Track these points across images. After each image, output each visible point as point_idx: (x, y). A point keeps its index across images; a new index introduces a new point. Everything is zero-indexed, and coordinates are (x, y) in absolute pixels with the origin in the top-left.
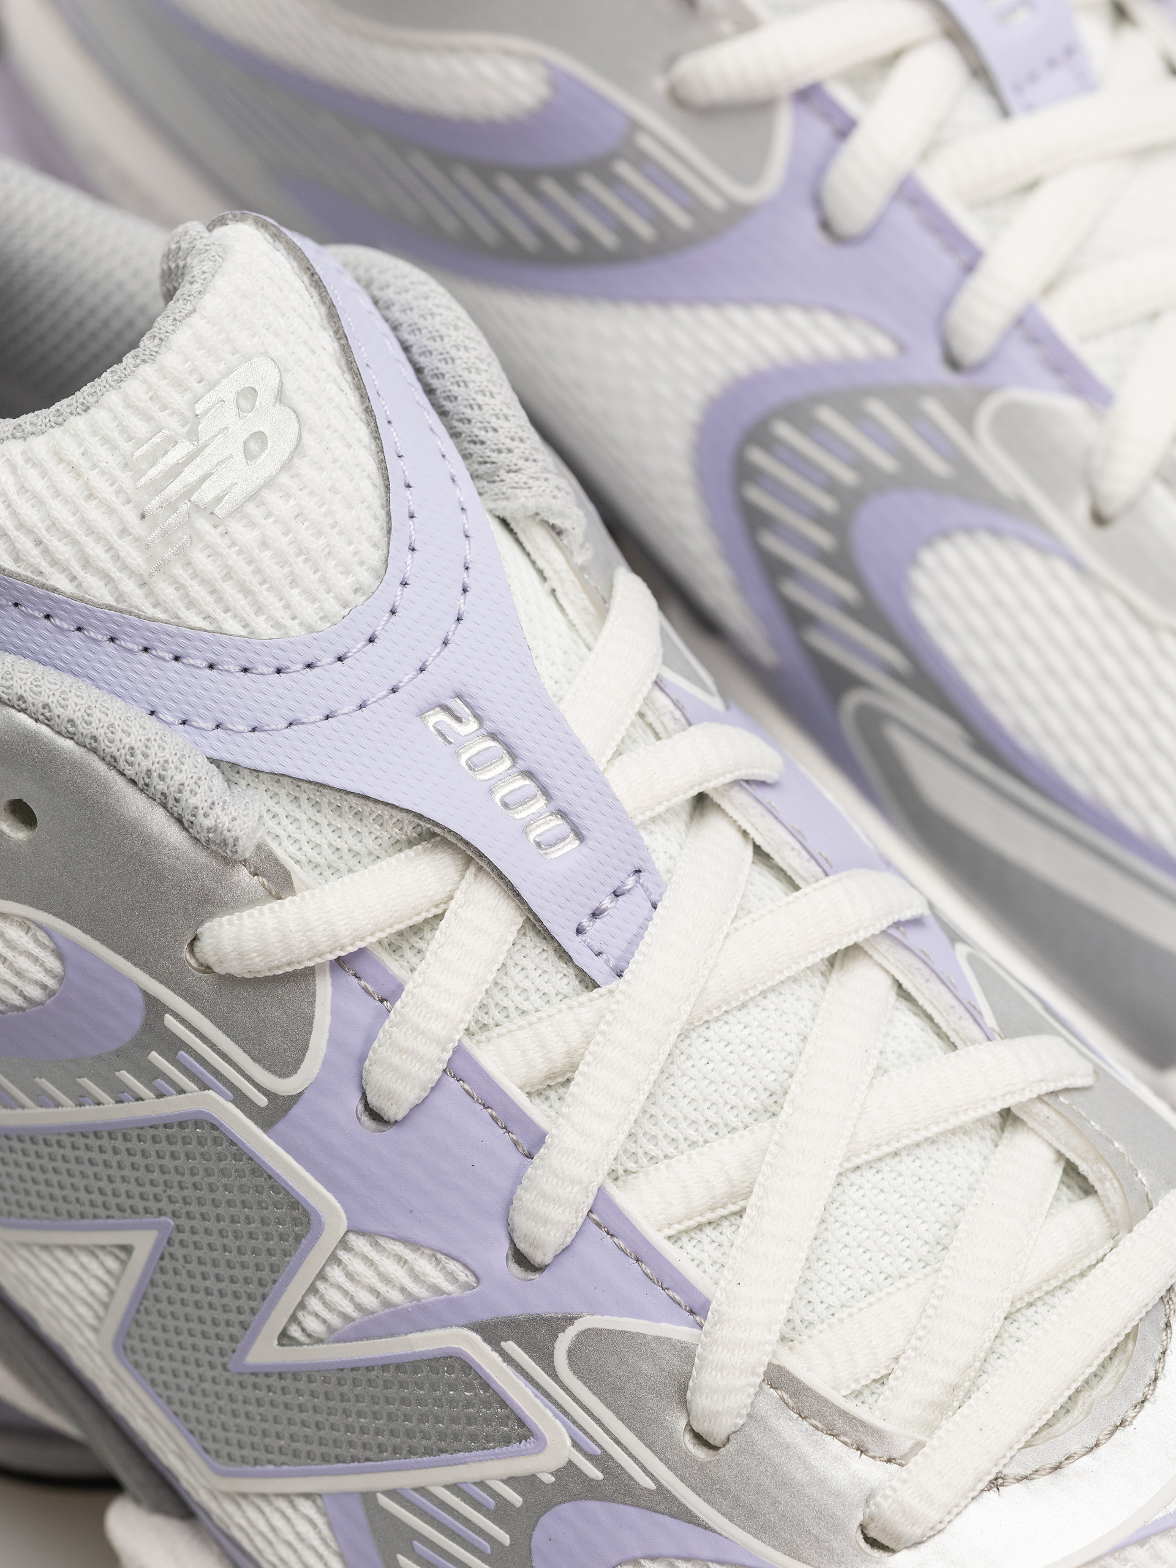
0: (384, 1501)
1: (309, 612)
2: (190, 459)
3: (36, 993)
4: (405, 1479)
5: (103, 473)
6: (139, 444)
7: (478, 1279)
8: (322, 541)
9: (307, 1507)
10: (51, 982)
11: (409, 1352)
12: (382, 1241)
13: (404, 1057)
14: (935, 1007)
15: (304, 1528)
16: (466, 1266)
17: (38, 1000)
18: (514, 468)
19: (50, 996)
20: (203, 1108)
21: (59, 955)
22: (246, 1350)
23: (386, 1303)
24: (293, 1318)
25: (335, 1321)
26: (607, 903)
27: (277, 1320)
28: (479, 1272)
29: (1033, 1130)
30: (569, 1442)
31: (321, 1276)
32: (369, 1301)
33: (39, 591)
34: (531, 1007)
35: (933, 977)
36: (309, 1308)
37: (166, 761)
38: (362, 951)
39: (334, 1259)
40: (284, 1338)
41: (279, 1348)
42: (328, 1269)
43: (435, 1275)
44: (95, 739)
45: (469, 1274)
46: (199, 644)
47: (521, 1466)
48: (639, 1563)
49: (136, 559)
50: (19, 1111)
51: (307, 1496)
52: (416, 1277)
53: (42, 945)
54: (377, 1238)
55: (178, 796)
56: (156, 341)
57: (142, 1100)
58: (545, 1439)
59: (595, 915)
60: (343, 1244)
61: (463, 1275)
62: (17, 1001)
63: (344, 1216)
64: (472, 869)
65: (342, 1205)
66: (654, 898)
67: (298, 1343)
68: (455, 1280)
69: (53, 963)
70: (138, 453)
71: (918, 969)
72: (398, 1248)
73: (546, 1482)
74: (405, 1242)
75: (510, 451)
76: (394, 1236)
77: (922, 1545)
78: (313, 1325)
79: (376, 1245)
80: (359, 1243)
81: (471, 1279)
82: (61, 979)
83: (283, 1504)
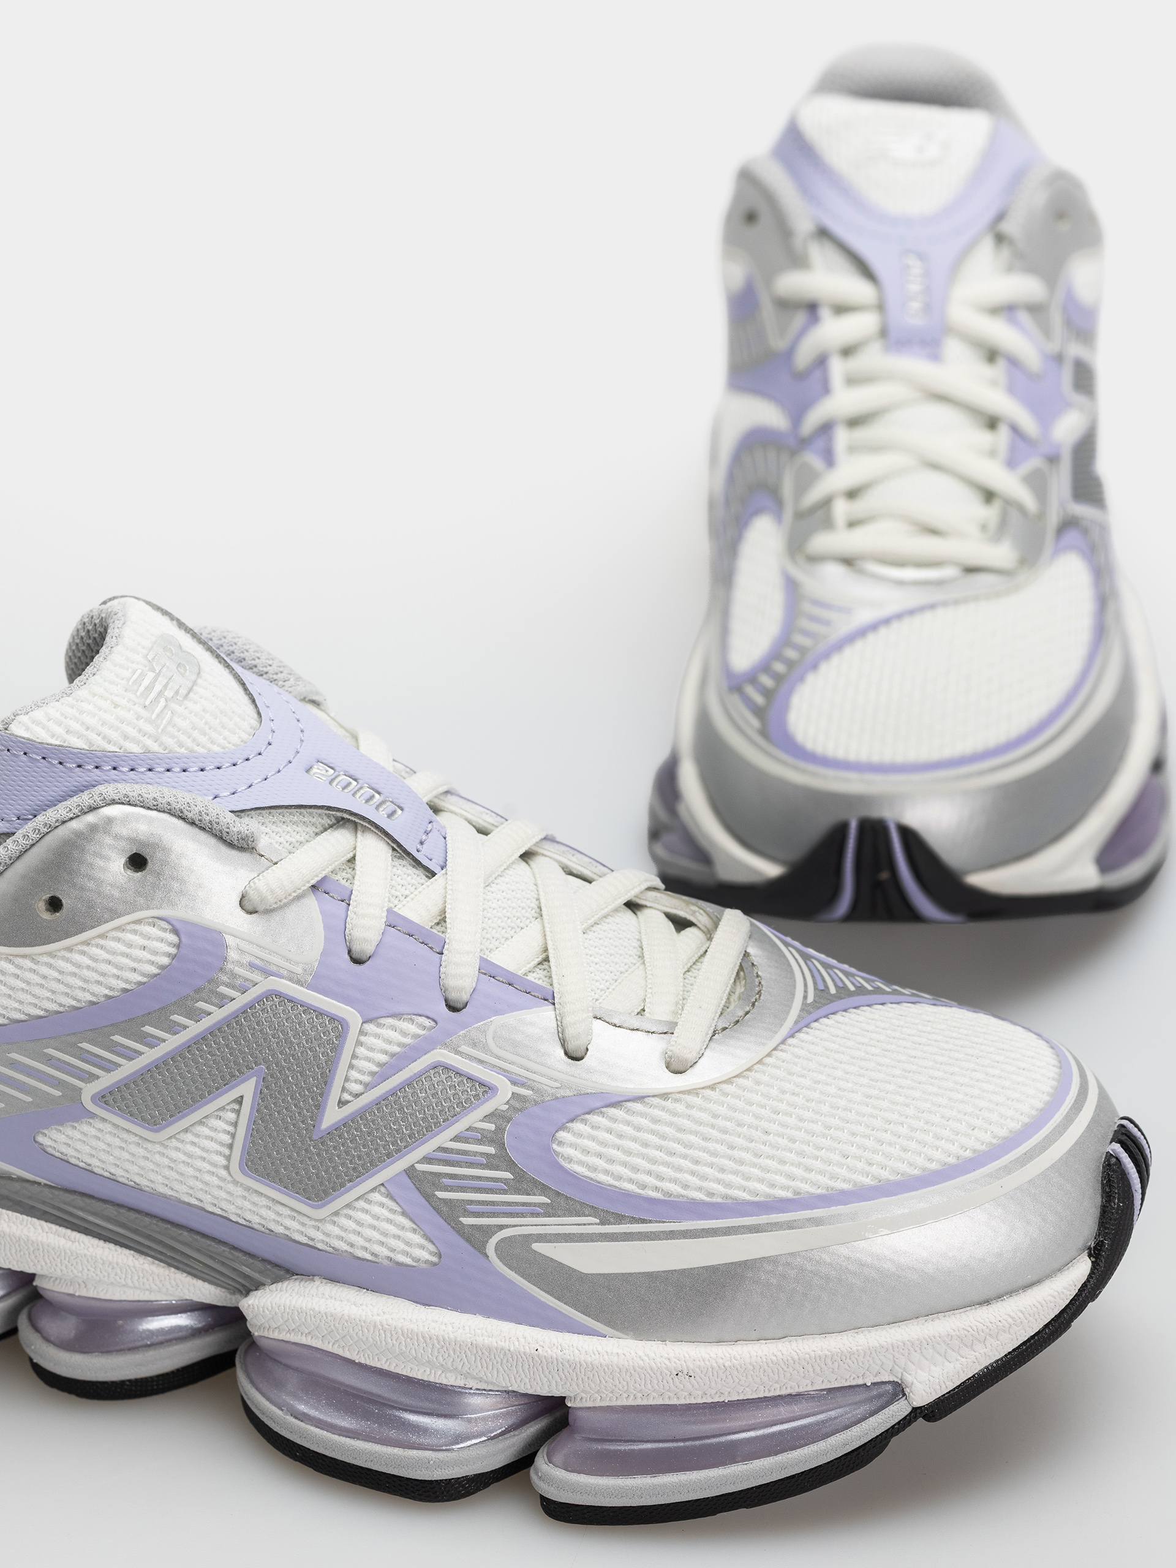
0: (419, 1167)
1: (235, 739)
2: (155, 679)
3: (165, 961)
4: (428, 1147)
5: (105, 711)
6: (128, 680)
7: (436, 1023)
8: (218, 720)
9: (376, 1197)
10: (173, 951)
11: (412, 1074)
12: (382, 1021)
13: (366, 918)
14: (582, 866)
15: (377, 1210)
16: (428, 1017)
17: (167, 964)
18: (286, 679)
19: (173, 959)
20: (270, 988)
21: (175, 931)
22: (321, 1122)
23: (393, 1055)
24: (344, 1089)
25: (367, 1079)
26: (424, 837)
27: (335, 1094)
28: (436, 1018)
29: (650, 907)
30: (509, 1083)
31: (354, 1056)
32: (383, 1058)
33: (109, 754)
34: (409, 893)
35: (576, 852)
36: (352, 1078)
37: (200, 812)
38: (324, 878)
39: (359, 1043)
40: (342, 1103)
41: (340, 1109)
42: (357, 1050)
43: (413, 1029)
44: (169, 804)
45: (430, 1020)
46: (193, 759)
47: (487, 1108)
48: (567, 1128)
49: (149, 729)
50: (163, 1044)
51: (373, 1190)
52: (404, 1034)
53: (165, 930)
54: (379, 1020)
55: (217, 820)
56: (109, 648)
57: (234, 999)
58: (496, 1087)
59: (422, 843)
60: (362, 1032)
61: (428, 1023)
62: (155, 971)
63: (358, 1015)
64: (359, 834)
65: (356, 1010)
66: (443, 834)
67: (348, 1102)
68: (424, 1028)
69: (174, 938)
70: (130, 683)
71: (568, 851)
72: (390, 1021)
73: (505, 1109)
74: (393, 1016)
75: (281, 672)
76: (388, 1015)
77: (697, 1063)
78: (356, 1088)
79: (379, 1025)
80: (370, 1027)
81: (433, 1023)
82: (178, 946)
83: (361, 1204)
